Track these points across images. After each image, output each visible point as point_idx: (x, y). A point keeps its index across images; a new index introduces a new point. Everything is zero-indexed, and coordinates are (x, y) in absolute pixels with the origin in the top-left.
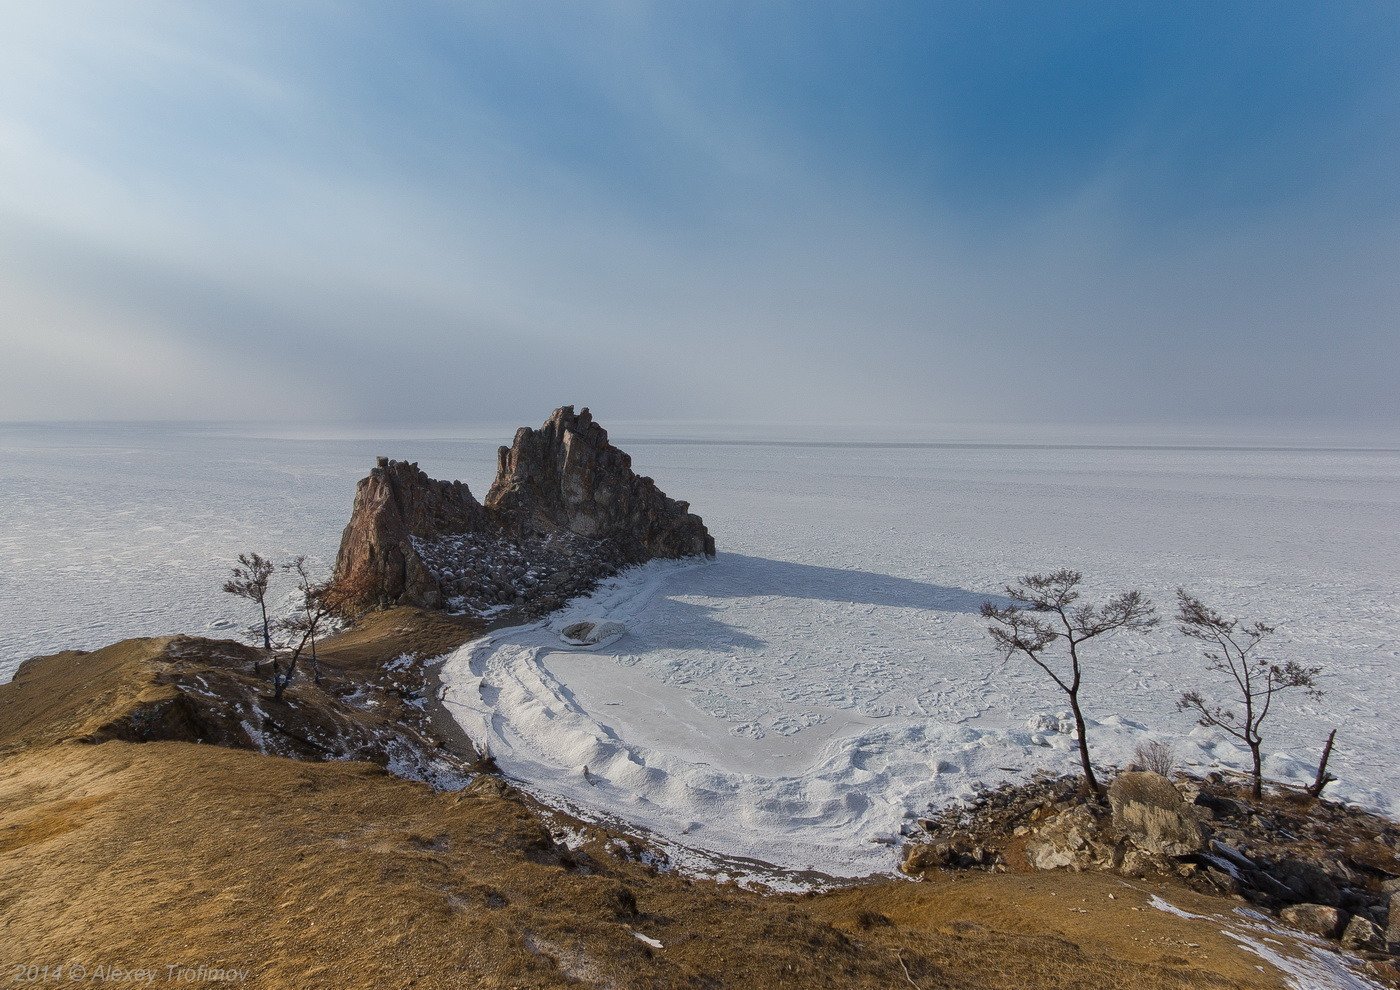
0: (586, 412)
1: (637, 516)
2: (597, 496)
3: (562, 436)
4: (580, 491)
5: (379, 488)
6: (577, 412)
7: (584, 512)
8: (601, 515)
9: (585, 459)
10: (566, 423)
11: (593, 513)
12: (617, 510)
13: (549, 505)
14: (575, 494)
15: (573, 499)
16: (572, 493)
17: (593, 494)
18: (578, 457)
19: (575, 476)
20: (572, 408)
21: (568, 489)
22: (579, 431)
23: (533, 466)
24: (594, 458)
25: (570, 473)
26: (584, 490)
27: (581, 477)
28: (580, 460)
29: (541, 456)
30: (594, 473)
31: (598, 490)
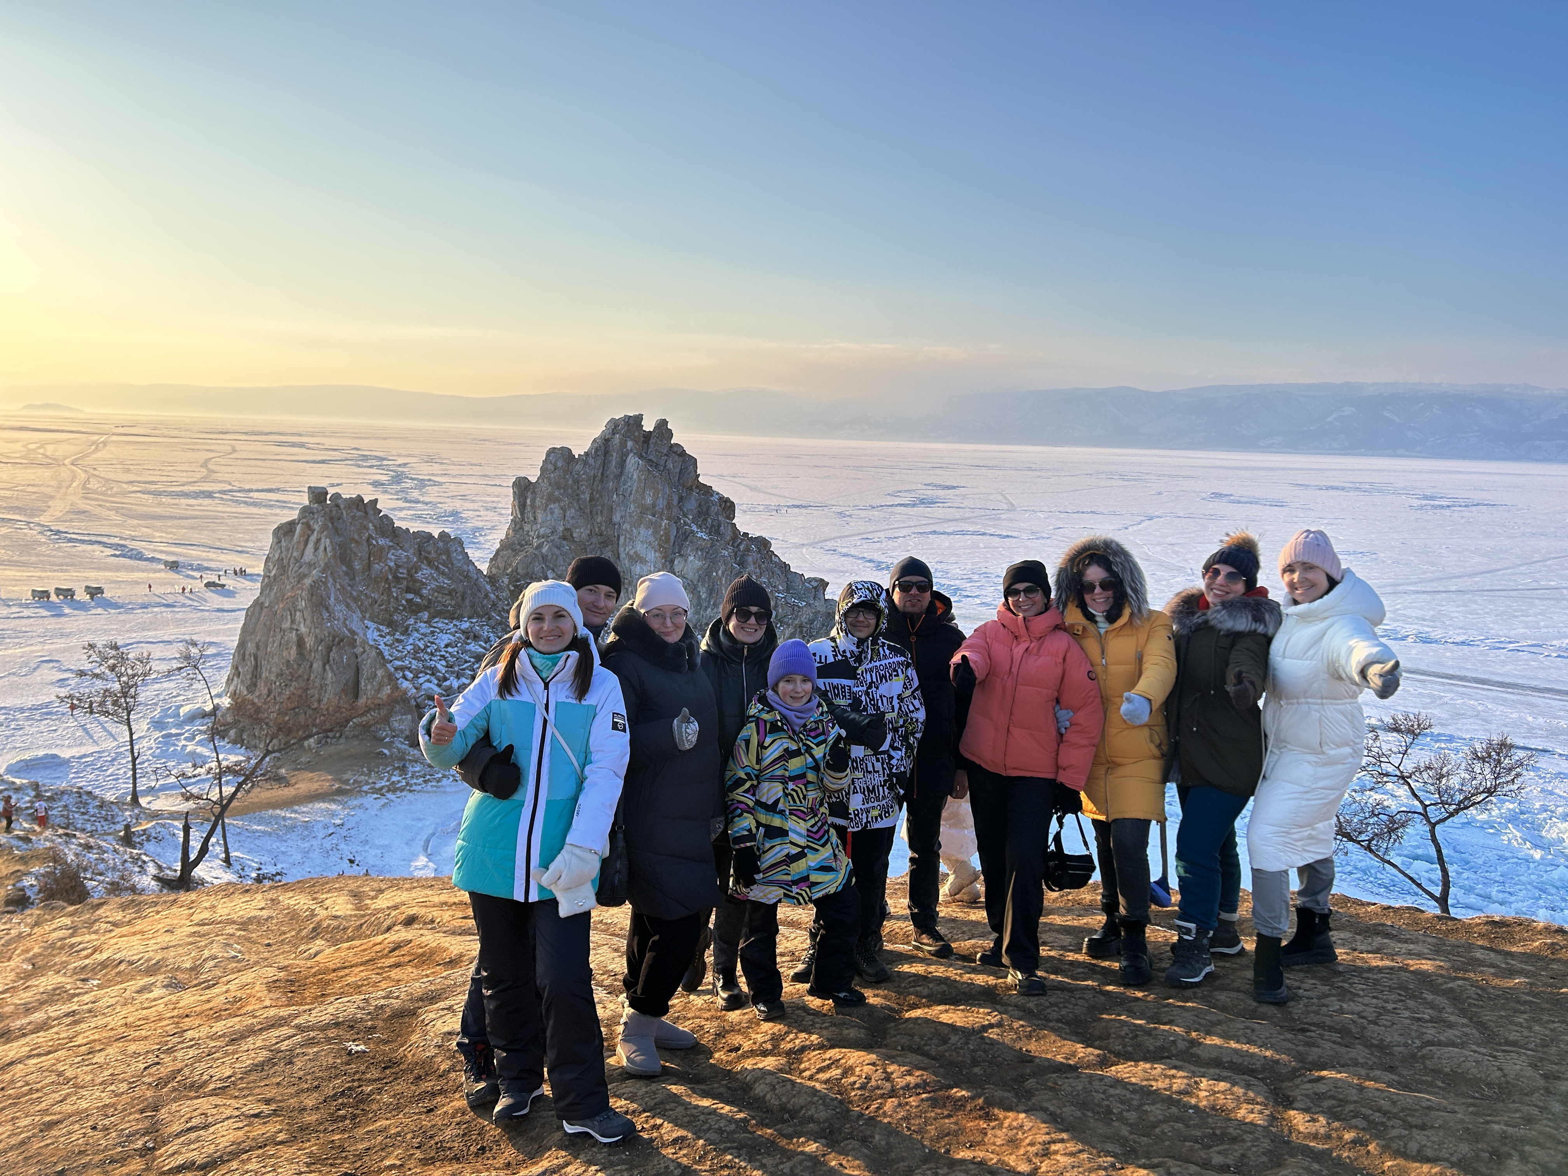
0: (662, 424)
3: (622, 464)
5: (313, 538)
6: (648, 425)
9: (661, 504)
10: (630, 444)
17: (672, 562)
18: (649, 501)
19: (643, 531)
20: (639, 419)
21: (632, 552)
22: (652, 457)
23: (571, 512)
24: (675, 502)
25: (637, 524)
26: (657, 554)
27: (655, 533)
28: (654, 506)
29: (587, 497)
30: (674, 527)
31: (682, 556)
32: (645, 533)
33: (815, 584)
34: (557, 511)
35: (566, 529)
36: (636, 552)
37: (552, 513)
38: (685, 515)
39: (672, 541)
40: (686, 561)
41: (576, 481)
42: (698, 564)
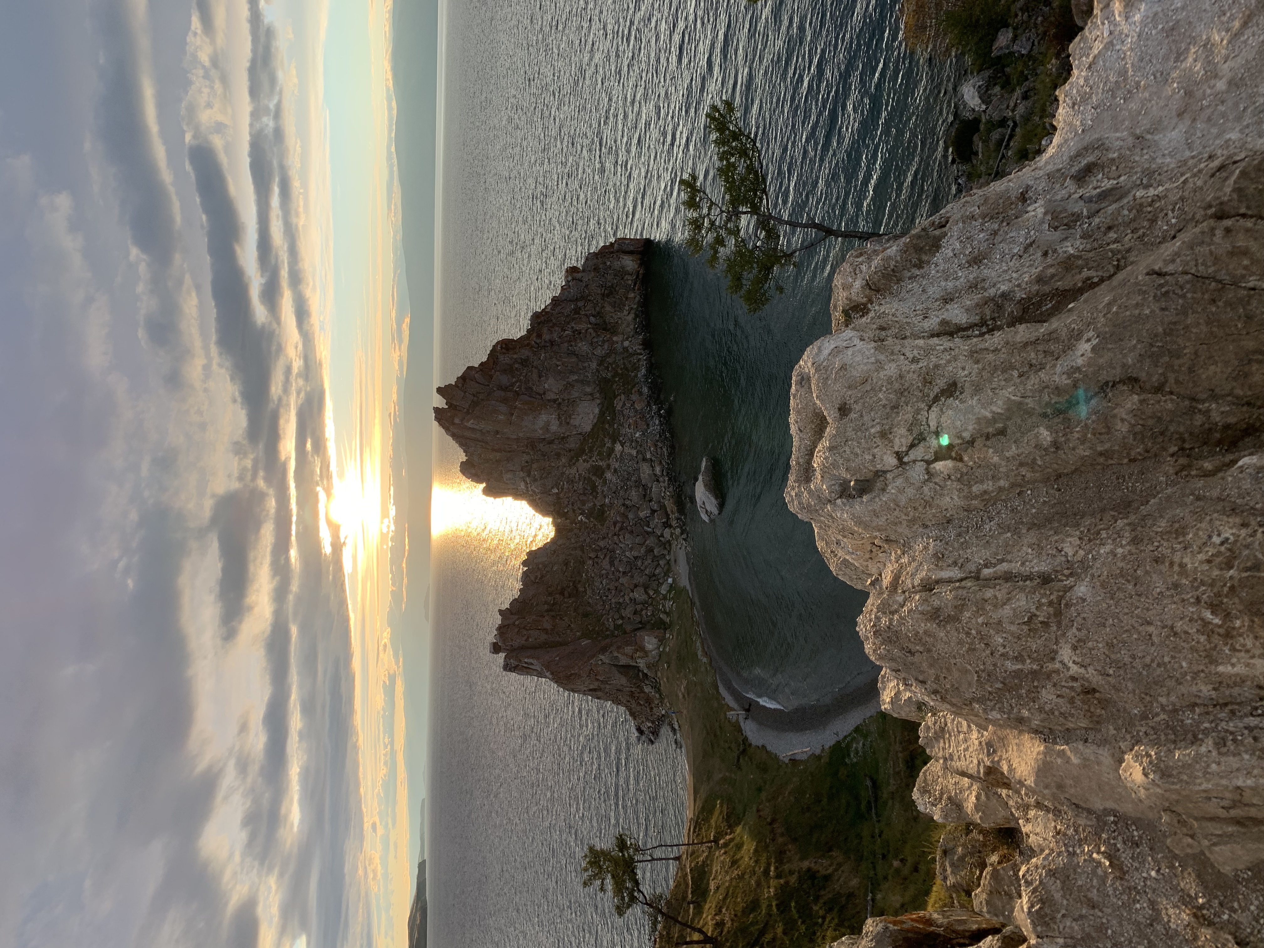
0: (440, 390)
1: (582, 347)
2: (551, 396)
3: (473, 430)
4: (544, 418)
6: (442, 403)
7: (570, 416)
8: (575, 394)
9: (503, 408)
10: (457, 421)
11: (573, 403)
12: (571, 372)
13: (558, 455)
14: (548, 424)
15: (554, 427)
16: (546, 428)
17: (549, 400)
18: (501, 417)
19: (524, 423)
20: (436, 410)
21: (541, 432)
22: (467, 406)
23: (510, 467)
24: (502, 394)
25: (520, 428)
26: (543, 412)
27: (526, 414)
28: (505, 414)
29: (498, 455)
30: (522, 397)
31: (544, 393)
32: (526, 421)
33: (570, 278)
34: (509, 475)
35: (522, 470)
36: (541, 429)
37: (510, 479)
38: (513, 385)
39: (532, 399)
40: (548, 390)
41: (486, 461)
42: (551, 381)
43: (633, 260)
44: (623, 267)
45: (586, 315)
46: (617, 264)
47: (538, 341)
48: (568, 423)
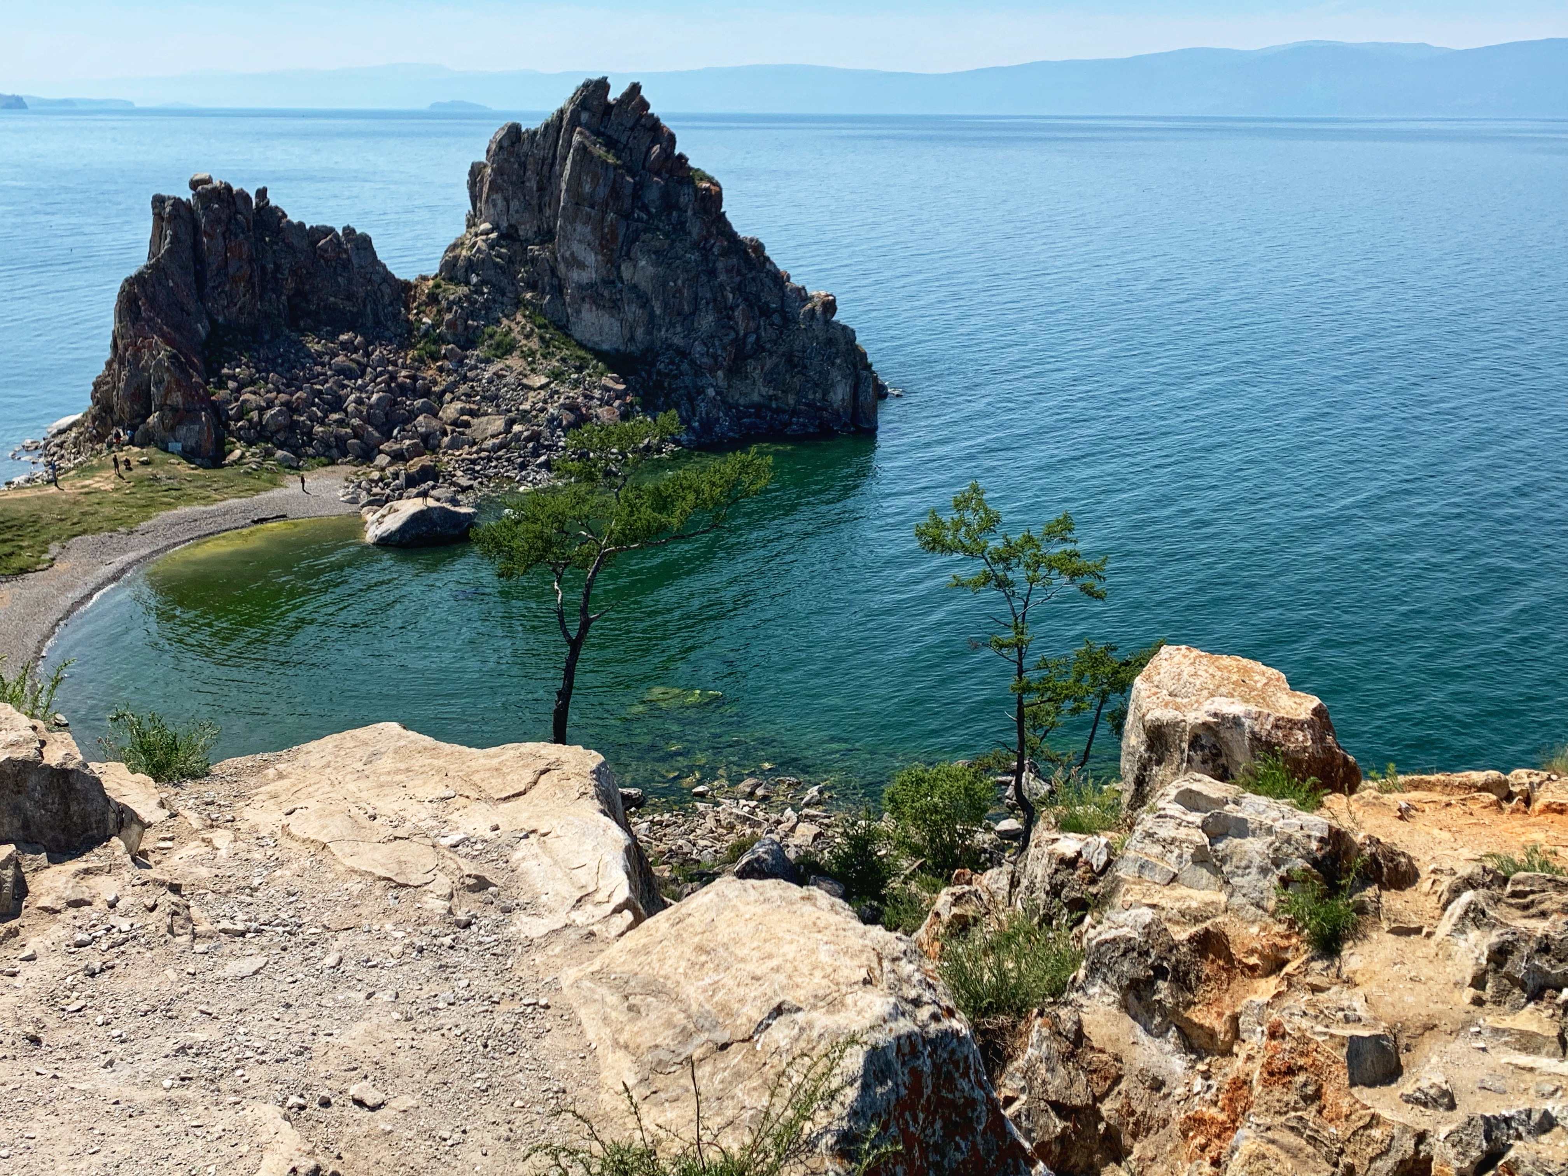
0: (636, 89)
1: (707, 321)
2: (626, 272)
4: (591, 259)
6: (615, 92)
7: (594, 302)
8: (632, 311)
9: (602, 192)
10: (584, 116)
11: (617, 307)
12: (666, 306)
14: (582, 266)
15: (577, 276)
16: (576, 263)
17: (619, 268)
18: (587, 188)
19: (579, 227)
20: (604, 84)
21: (568, 254)
22: (610, 133)
23: (515, 204)
24: (628, 191)
25: (571, 220)
26: (600, 258)
27: (594, 230)
28: (592, 194)
29: (532, 184)
30: (623, 224)
31: (630, 260)
32: (583, 229)
33: (819, 302)
34: (500, 203)
35: (511, 226)
36: (572, 254)
37: (495, 206)
38: (645, 208)
39: (620, 239)
40: (635, 266)
41: (523, 166)
42: (651, 270)
43: (843, 400)
44: (832, 385)
45: (759, 327)
46: (836, 375)
47: (716, 250)
48: (583, 299)
